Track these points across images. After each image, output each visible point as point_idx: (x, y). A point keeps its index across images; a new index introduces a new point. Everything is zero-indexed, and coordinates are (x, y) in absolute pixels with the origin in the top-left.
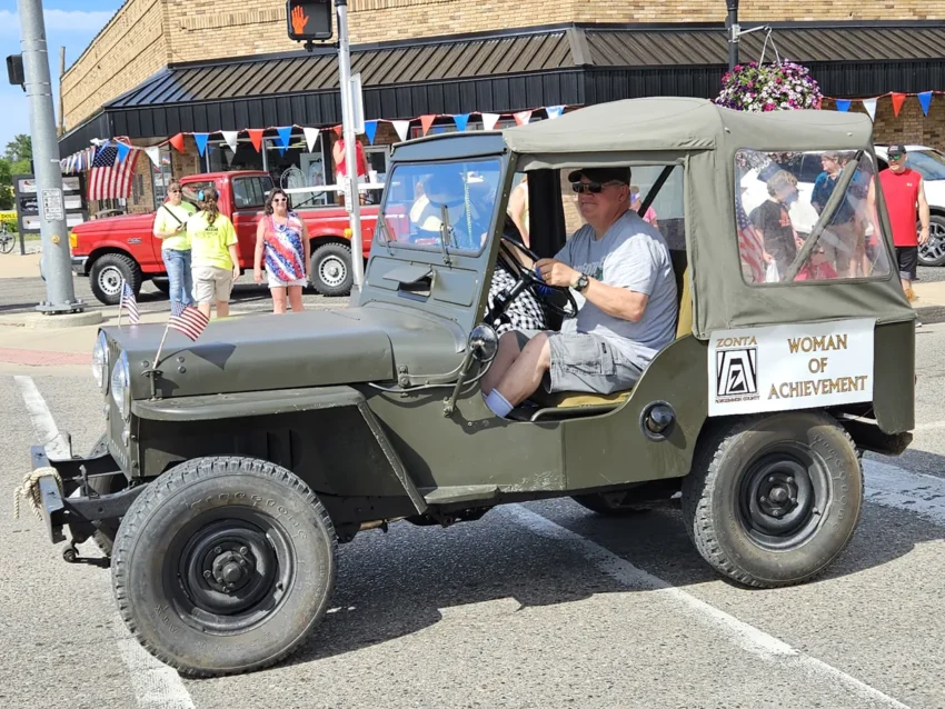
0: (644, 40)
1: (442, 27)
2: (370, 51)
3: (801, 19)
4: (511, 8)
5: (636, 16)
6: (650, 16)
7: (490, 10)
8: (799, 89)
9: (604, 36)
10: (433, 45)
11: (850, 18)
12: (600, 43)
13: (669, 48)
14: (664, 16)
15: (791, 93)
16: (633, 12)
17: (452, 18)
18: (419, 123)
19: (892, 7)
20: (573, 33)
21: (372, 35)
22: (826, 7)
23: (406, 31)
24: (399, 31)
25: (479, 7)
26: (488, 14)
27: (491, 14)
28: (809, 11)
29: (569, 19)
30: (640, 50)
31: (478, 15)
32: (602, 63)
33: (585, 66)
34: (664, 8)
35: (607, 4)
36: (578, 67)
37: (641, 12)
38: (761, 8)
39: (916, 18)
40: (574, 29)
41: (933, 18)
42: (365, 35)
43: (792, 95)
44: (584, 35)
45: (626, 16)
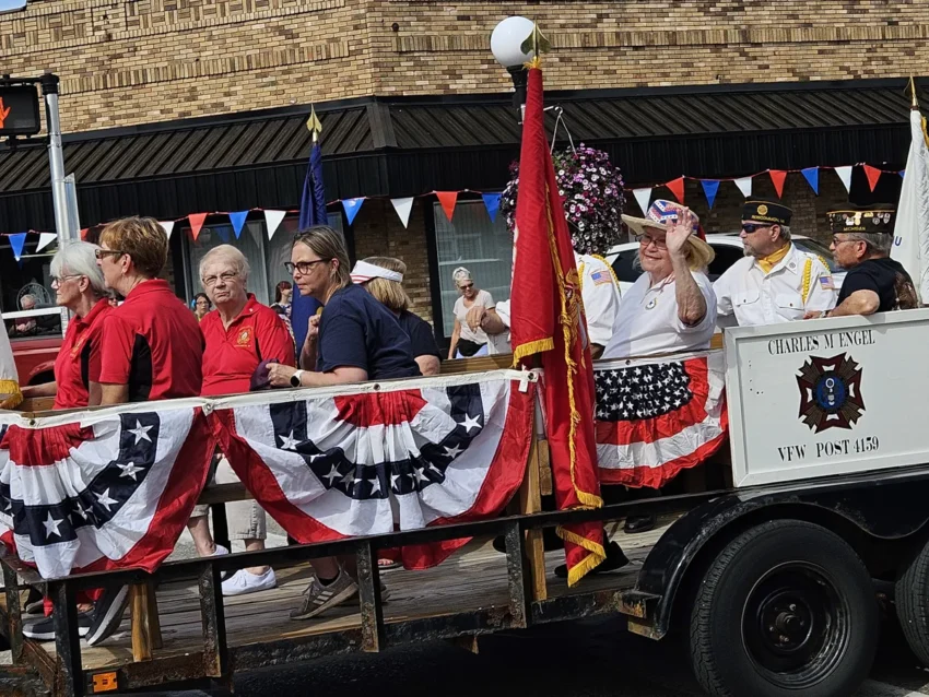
0: (463, 115)
1: (215, 105)
2: (126, 137)
3: (657, 85)
4: (299, 80)
5: (451, 87)
6: (469, 86)
7: (274, 83)
8: (595, 178)
9: (414, 112)
10: (204, 128)
11: (717, 82)
12: (406, 119)
13: (492, 124)
14: (487, 86)
15: (585, 183)
16: (449, 82)
17: (227, 94)
18: (187, 223)
19: (767, 67)
20: (374, 108)
21: (128, 116)
22: (686, 70)
23: (170, 111)
24: (162, 112)
25: (260, 80)
26: (271, 88)
27: (274, 88)
28: (665, 75)
29: (370, 92)
30: (457, 128)
31: (258, 90)
32: (409, 144)
33: (387, 149)
34: (486, 76)
35: (416, 73)
36: (378, 151)
37: (458, 81)
38: (606, 72)
39: (797, 79)
40: (376, 104)
41: (818, 78)
42: (119, 117)
43: (586, 185)
44: (387, 111)
45: (439, 87)
